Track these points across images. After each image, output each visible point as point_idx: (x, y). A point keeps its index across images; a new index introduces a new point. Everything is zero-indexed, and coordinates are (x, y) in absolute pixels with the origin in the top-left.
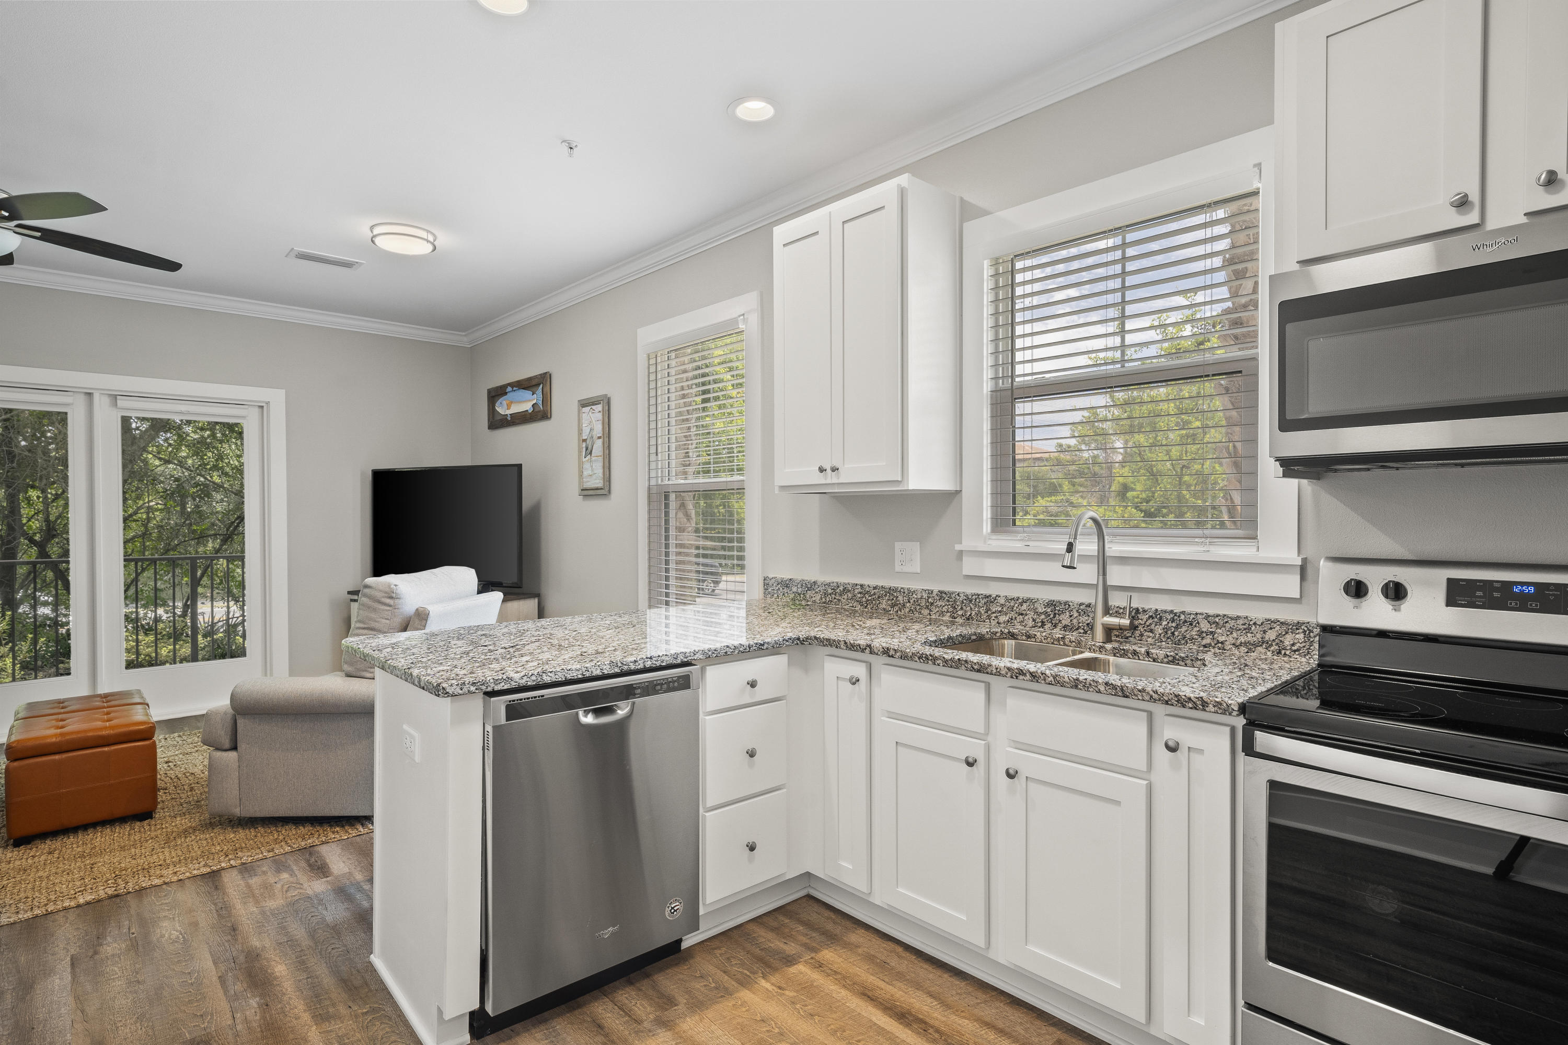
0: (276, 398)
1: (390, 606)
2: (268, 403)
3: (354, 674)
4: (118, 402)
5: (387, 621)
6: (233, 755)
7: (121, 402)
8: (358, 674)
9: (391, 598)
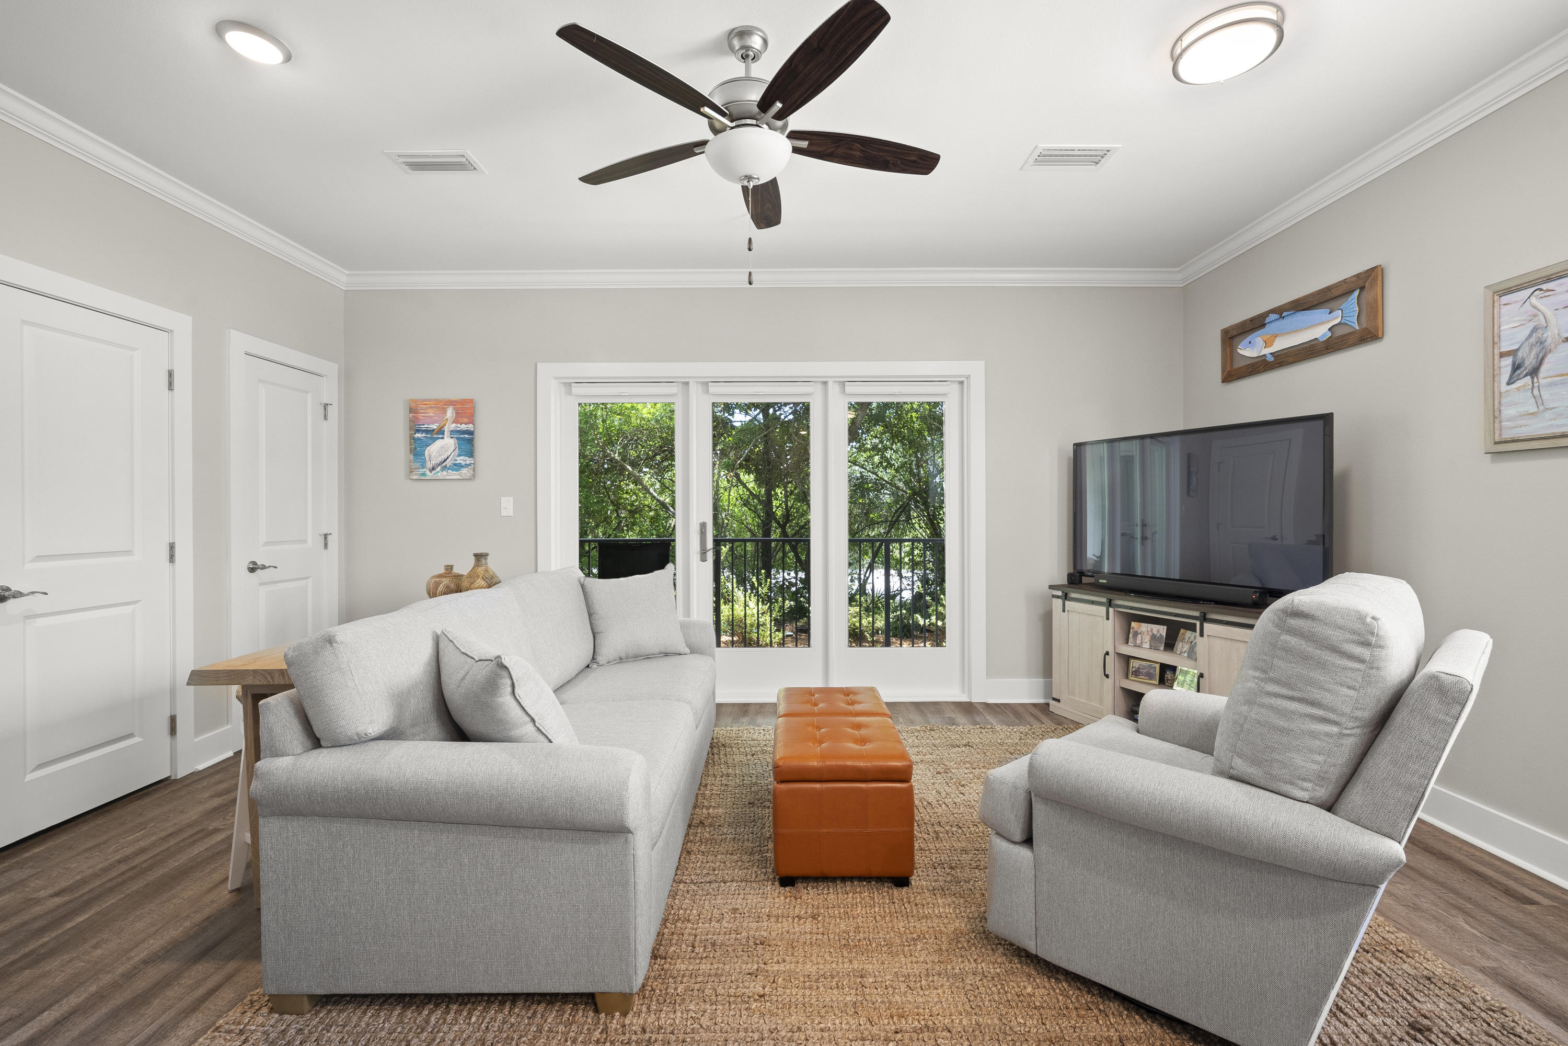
0: (976, 370)
1: (1362, 661)
2: (968, 377)
3: (1263, 783)
4: (847, 388)
5: (1351, 693)
6: (1024, 852)
7: (849, 388)
8: (1274, 786)
9: (1367, 644)
